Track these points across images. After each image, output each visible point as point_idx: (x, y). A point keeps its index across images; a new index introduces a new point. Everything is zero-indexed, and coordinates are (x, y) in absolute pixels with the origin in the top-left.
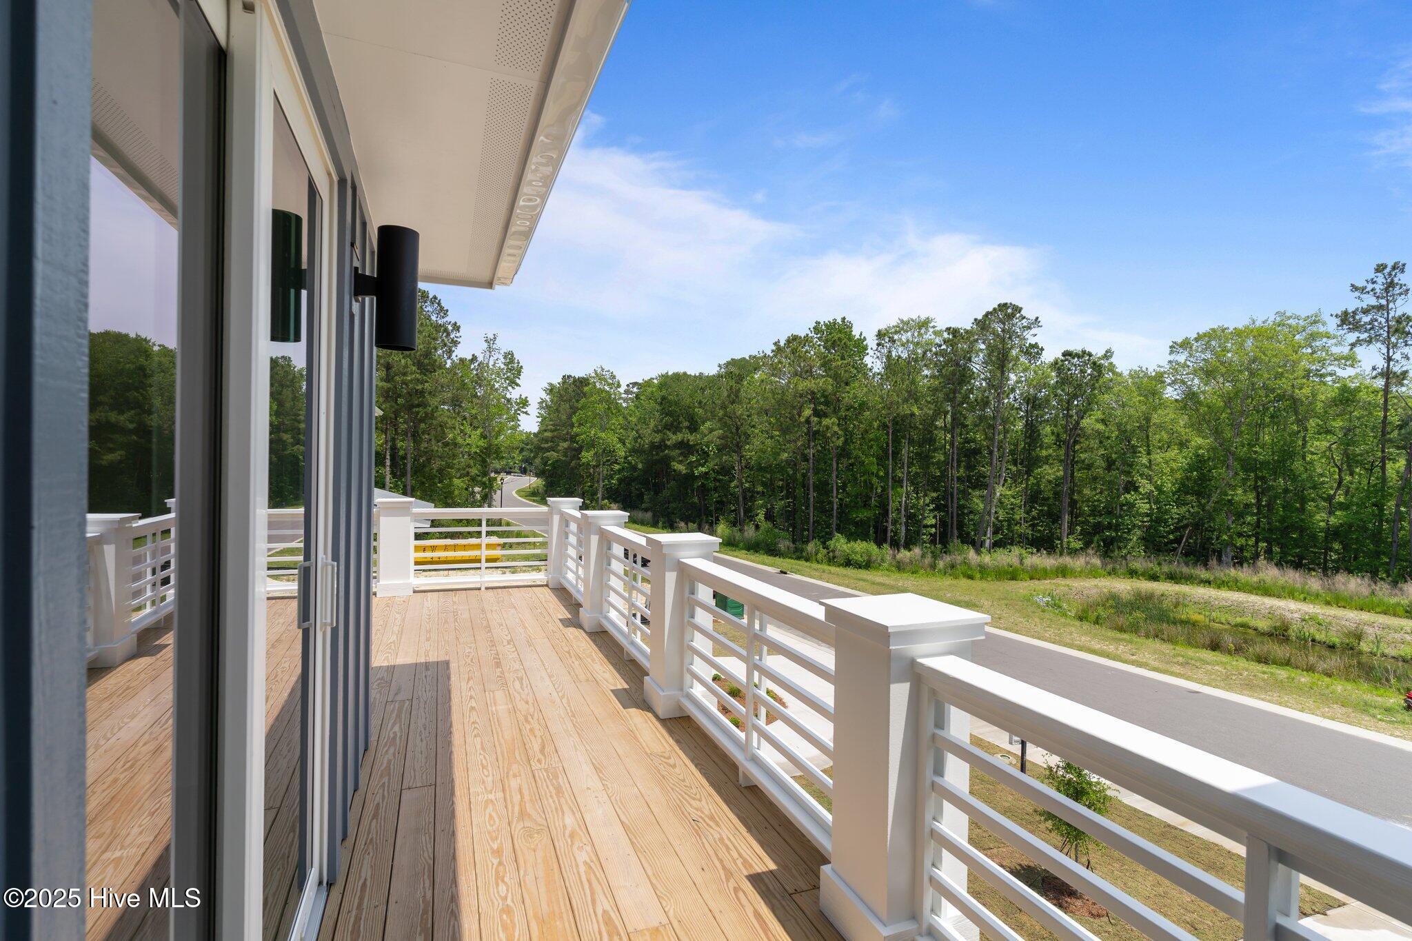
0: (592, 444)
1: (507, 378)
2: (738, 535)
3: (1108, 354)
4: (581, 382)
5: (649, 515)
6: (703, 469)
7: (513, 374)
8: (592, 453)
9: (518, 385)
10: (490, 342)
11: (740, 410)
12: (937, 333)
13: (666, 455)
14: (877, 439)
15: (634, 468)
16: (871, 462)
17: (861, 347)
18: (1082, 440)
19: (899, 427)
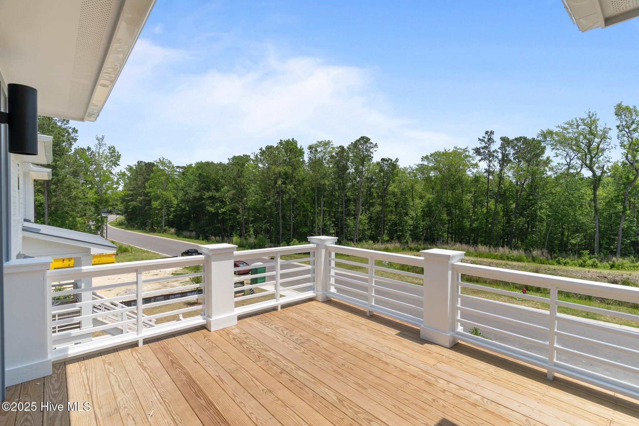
0: (157, 198)
1: (111, 161)
2: (245, 242)
3: (397, 160)
4: (150, 165)
5: (194, 234)
6: (223, 210)
7: (115, 159)
8: (159, 202)
9: (118, 165)
10: (100, 140)
11: (243, 181)
12: (333, 148)
13: (203, 203)
14: (310, 195)
15: (184, 210)
16: (308, 206)
17: (301, 153)
18: (387, 195)
19: (319, 190)
